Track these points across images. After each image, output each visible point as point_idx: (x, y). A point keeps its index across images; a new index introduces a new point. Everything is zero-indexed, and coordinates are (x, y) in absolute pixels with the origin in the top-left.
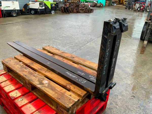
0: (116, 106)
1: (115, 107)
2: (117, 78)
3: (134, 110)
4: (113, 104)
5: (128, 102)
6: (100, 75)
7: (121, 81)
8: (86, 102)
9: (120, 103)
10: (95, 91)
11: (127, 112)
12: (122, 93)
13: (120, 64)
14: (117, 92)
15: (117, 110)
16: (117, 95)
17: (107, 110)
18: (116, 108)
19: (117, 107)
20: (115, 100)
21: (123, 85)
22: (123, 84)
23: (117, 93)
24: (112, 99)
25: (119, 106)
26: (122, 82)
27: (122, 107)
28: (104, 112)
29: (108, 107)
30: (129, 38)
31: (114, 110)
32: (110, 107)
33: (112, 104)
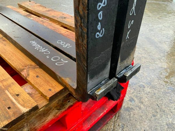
0: (139, 104)
1: (136, 106)
2: (146, 58)
3: (171, 113)
4: (135, 101)
5: (161, 98)
6: (83, 41)
7: (152, 64)
8: (67, 107)
9: (146, 99)
10: (77, 88)
11: (158, 116)
12: (152, 83)
13: (153, 38)
14: (144, 81)
15: (140, 111)
16: (143, 86)
17: (123, 111)
18: (140, 108)
19: (142, 106)
20: (139, 95)
21: (154, 70)
22: (154, 67)
23: (144, 83)
24: (134, 92)
25: (144, 105)
26: (154, 64)
27: (150, 107)
28: (117, 115)
29: (126, 107)
30: (170, 2)
31: (136, 111)
32: (129, 106)
33: (133, 102)
